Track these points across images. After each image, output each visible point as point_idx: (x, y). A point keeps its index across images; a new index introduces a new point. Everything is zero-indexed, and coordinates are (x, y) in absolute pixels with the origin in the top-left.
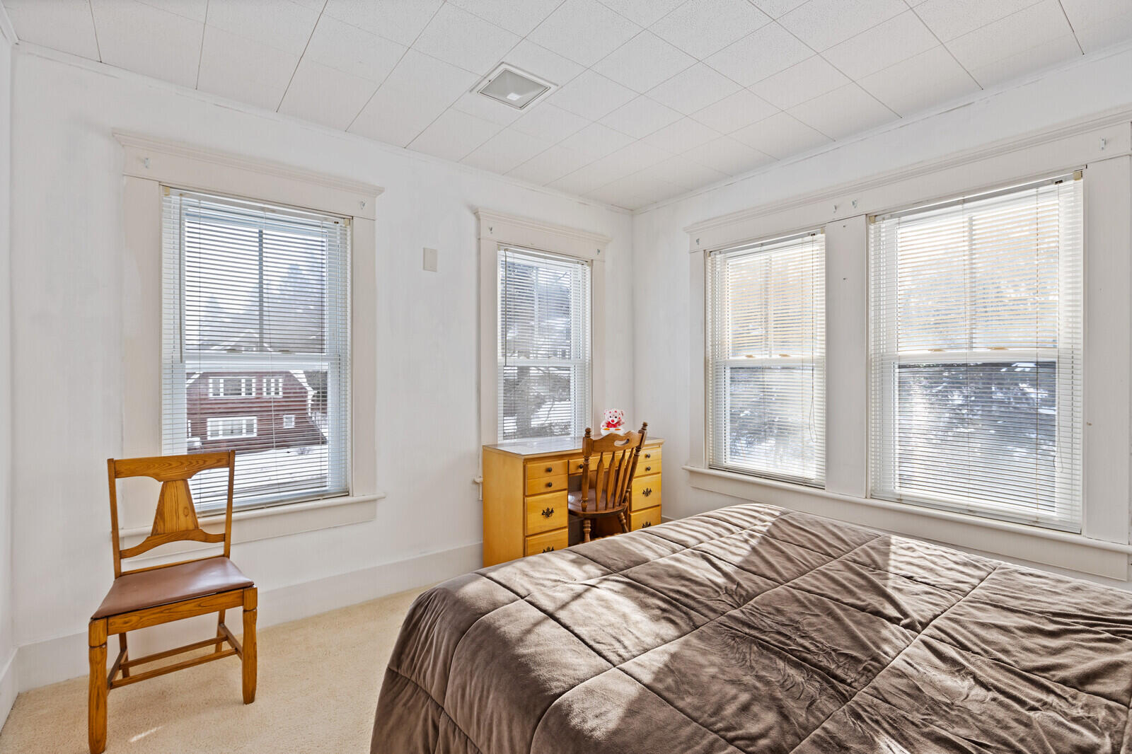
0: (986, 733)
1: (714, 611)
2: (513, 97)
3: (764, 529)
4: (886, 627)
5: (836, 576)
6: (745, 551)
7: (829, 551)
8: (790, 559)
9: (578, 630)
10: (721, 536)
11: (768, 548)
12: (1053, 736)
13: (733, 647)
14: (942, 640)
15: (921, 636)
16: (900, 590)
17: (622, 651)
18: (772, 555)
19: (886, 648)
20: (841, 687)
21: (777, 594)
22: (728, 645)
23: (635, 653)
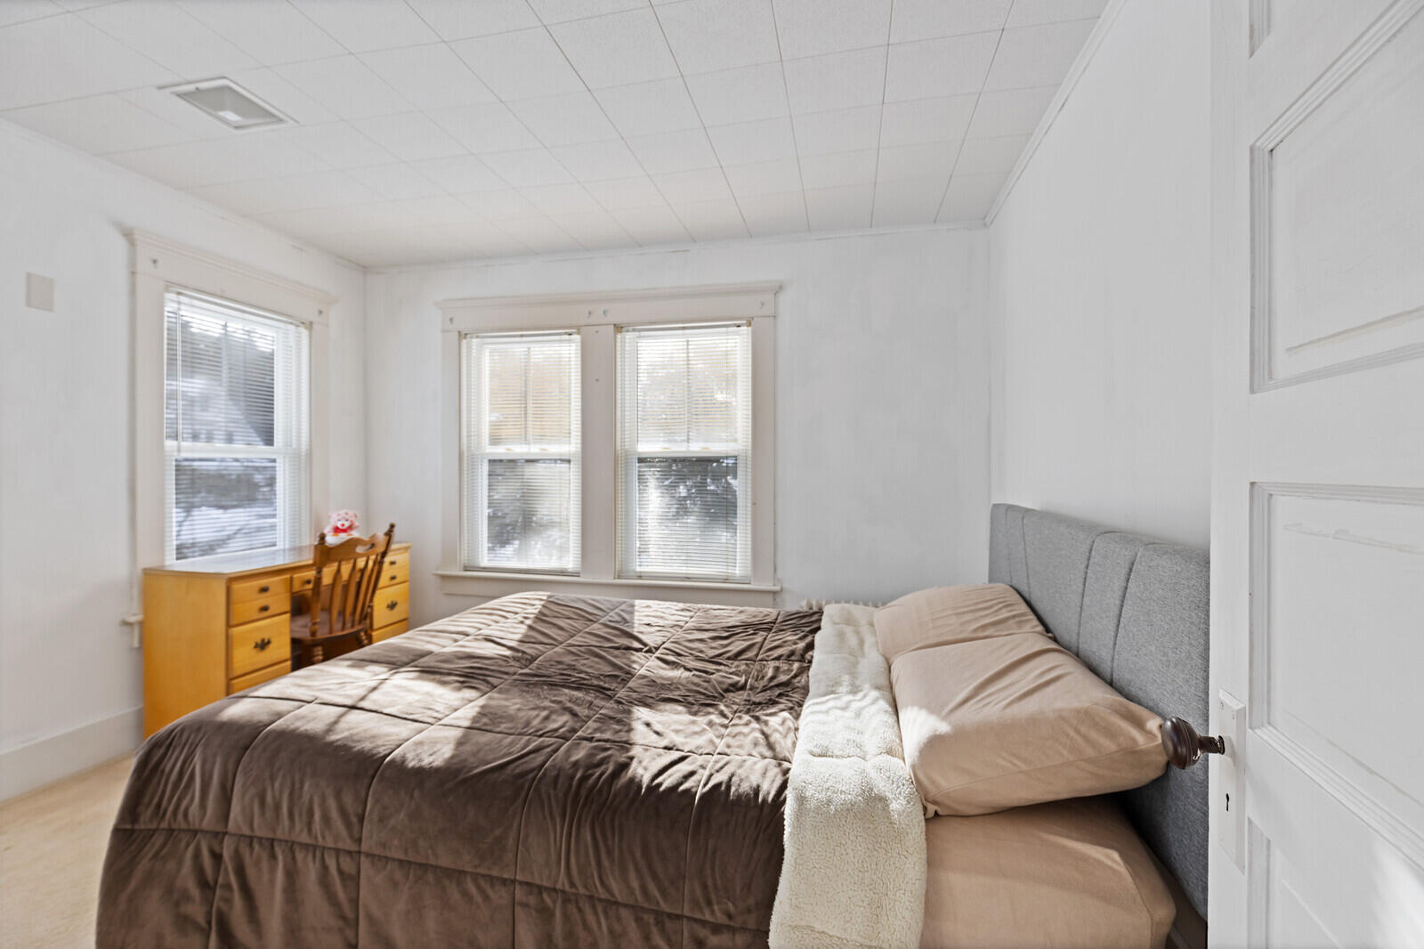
0: (689, 690)
1: (507, 673)
2: (231, 116)
3: (536, 611)
4: (633, 655)
5: (599, 633)
6: (523, 629)
7: (590, 617)
8: (561, 628)
9: (386, 711)
10: (497, 622)
11: (542, 624)
12: (720, 683)
13: (528, 691)
14: (667, 654)
15: (655, 655)
16: (641, 633)
17: (436, 715)
18: (546, 628)
19: (635, 666)
20: (608, 693)
21: (556, 652)
22: (524, 691)
23: (447, 713)
